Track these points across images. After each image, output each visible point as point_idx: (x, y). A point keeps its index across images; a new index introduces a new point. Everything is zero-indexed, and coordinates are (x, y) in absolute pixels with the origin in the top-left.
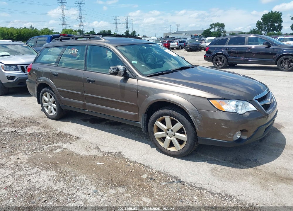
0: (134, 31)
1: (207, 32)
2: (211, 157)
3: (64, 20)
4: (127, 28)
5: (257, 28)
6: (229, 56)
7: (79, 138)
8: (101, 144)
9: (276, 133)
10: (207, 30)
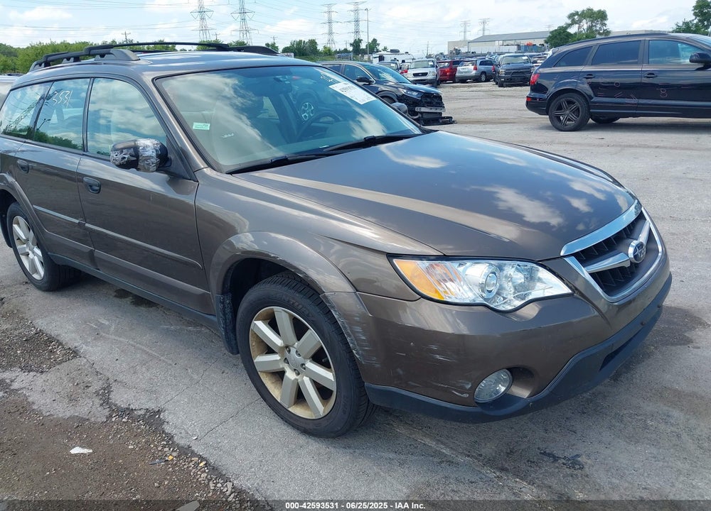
0: (375, 40)
1: (560, 34)
2: (427, 441)
3: (202, 19)
4: (357, 32)
5: (694, 17)
6: (592, 95)
7: (75, 353)
8: (121, 377)
9: (674, 348)
10: (561, 28)
